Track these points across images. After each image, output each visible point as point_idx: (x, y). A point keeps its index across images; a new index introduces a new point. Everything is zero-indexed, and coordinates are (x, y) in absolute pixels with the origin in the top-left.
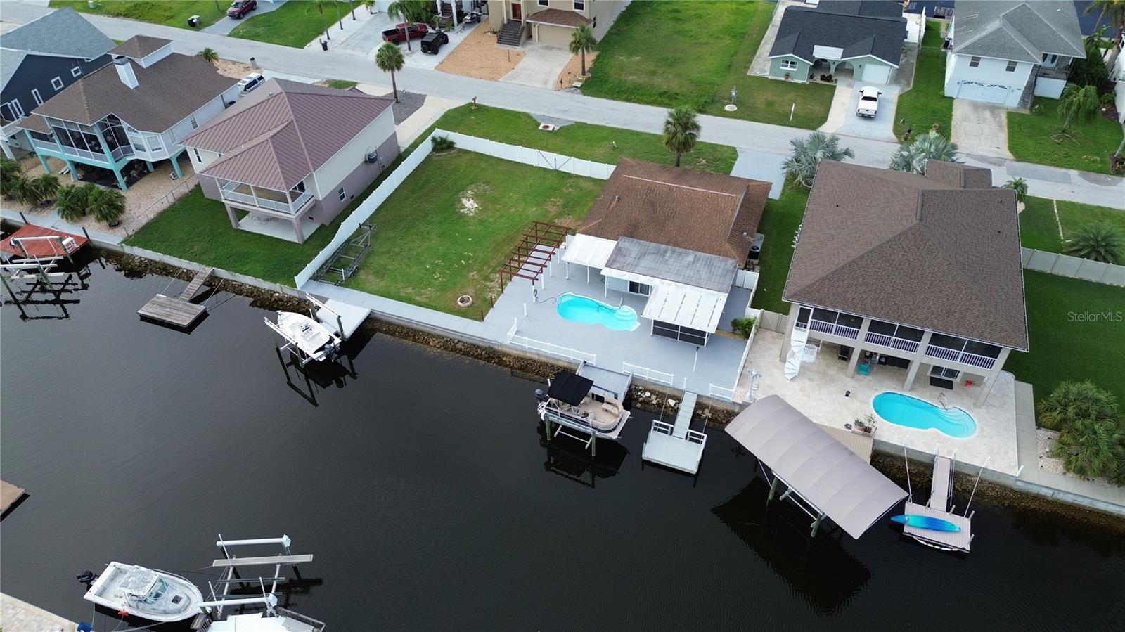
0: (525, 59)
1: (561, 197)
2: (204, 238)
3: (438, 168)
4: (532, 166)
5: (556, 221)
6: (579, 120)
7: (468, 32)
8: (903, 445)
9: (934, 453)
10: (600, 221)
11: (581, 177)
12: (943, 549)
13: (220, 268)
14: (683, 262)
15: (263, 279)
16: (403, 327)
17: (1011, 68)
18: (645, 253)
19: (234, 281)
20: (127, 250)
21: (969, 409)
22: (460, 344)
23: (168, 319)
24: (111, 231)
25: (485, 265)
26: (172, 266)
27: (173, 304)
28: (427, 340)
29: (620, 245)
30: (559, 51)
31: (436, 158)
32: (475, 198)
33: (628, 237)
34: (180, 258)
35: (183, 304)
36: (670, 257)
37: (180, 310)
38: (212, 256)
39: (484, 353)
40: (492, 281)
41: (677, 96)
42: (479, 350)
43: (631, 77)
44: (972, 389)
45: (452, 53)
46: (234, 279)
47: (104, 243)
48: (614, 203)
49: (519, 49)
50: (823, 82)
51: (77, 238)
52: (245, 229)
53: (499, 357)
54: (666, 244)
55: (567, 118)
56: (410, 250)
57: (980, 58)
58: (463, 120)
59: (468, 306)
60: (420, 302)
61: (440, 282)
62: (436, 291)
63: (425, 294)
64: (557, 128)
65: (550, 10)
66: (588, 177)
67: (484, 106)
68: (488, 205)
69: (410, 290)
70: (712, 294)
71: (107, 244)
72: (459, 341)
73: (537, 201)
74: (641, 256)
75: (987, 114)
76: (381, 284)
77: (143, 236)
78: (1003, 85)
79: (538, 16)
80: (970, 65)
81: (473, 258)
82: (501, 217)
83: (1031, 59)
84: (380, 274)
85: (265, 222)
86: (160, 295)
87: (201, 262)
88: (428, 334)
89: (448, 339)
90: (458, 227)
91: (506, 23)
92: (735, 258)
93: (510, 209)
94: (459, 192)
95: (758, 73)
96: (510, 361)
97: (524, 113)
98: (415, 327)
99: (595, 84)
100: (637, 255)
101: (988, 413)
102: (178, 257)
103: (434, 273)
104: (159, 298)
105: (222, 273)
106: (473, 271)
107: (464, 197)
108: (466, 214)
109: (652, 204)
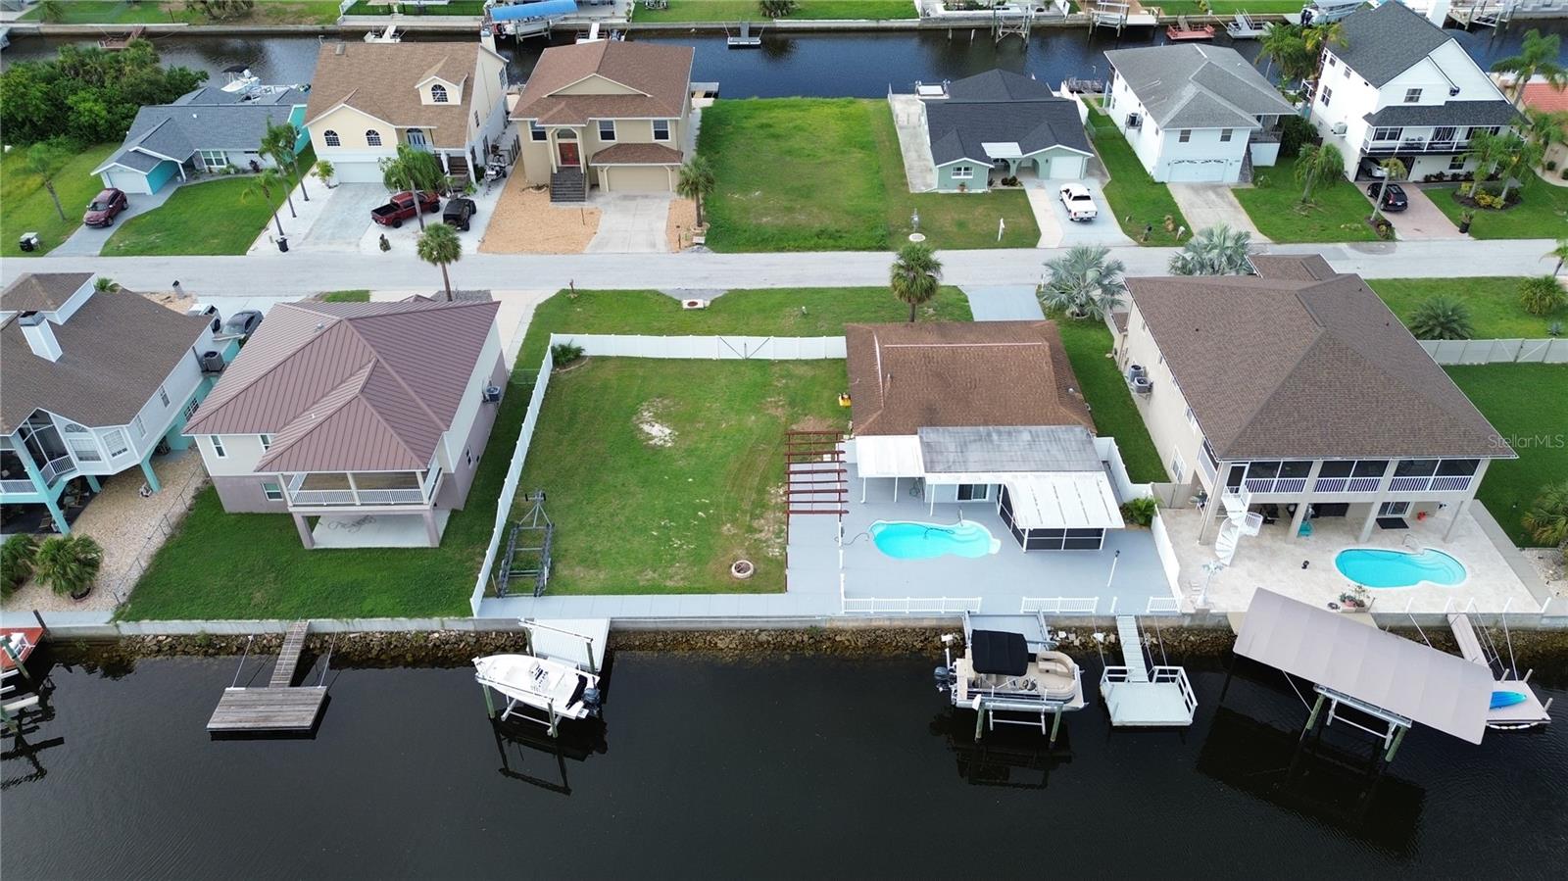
0: (603, 217)
1: (779, 394)
2: (265, 577)
3: (578, 390)
4: (711, 360)
5: (794, 427)
6: (733, 287)
7: (497, 193)
8: (1406, 612)
9: (1445, 612)
10: (879, 412)
11: (787, 361)
12: (1520, 727)
13: (321, 617)
14: (1021, 443)
15: (406, 616)
16: (665, 633)
17: (1226, 138)
18: (965, 442)
19: (351, 633)
20: (128, 629)
21: (1441, 547)
22: (763, 634)
23: (270, 725)
24: (79, 606)
25: (736, 511)
26: (223, 636)
27: (264, 697)
28: (710, 642)
29: (925, 439)
30: (647, 200)
31: (566, 377)
32: (659, 421)
33: (928, 426)
34: (240, 618)
35: (284, 692)
36: (1000, 440)
37: (282, 703)
38: (296, 601)
39: (806, 638)
40: (761, 531)
41: (839, 234)
42: (797, 636)
43: (765, 220)
44: (1427, 521)
45: (490, 225)
46: (352, 629)
47: (77, 628)
48: (888, 384)
49: (587, 205)
50: (1005, 187)
51: (29, 632)
52: (329, 546)
53: (830, 639)
54: (983, 425)
55: (714, 287)
56: (612, 515)
57: (1190, 131)
58: (567, 315)
59: (751, 576)
60: (677, 589)
61: (688, 552)
62: (689, 565)
63: (677, 574)
64: (708, 303)
65: (619, 146)
66: (797, 360)
67: (586, 291)
68: (684, 427)
69: (650, 574)
71: (85, 628)
72: (761, 631)
73: (750, 405)
74: (963, 447)
75: (1212, 196)
76: (602, 577)
77: (145, 598)
78: (1219, 159)
79: (601, 156)
80: (1180, 141)
81: (712, 504)
82: (713, 438)
83: (1249, 124)
84: (590, 560)
85: (355, 529)
86: (232, 688)
87: (281, 617)
88: (709, 632)
89: (744, 632)
90: (662, 467)
91: (555, 172)
92: (1080, 424)
93: (719, 425)
94: (630, 418)
95: (923, 188)
96: (848, 640)
97: (649, 291)
98: (685, 626)
99: (722, 235)
100: (956, 447)
101: (1463, 546)
102: (235, 618)
103: (670, 540)
104: (232, 694)
105: (327, 625)
106: (724, 524)
107: (642, 423)
108: (661, 446)
109: (939, 375)
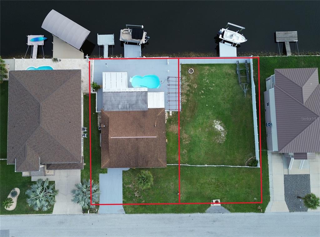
10: (158, 115)
14: (122, 103)
25: (194, 93)
27: (289, 39)
29: (146, 106)
32: (219, 131)
33: (145, 111)
35: (285, 40)
36: (127, 105)
40: (187, 85)
48: (156, 124)
54: (130, 111)
56: (225, 91)
61: (205, 78)
62: (204, 74)
63: (206, 71)
68: (211, 129)
69: (213, 70)
70: (108, 90)
73: (193, 139)
74: (137, 102)
76: (224, 70)
81: (200, 95)
82: (202, 124)
86: (296, 41)
90: (215, 111)
93: (201, 130)
97: (233, 212)
103: (210, 82)
106: (197, 88)
107: (224, 131)
108: (217, 120)
109: (141, 127)
